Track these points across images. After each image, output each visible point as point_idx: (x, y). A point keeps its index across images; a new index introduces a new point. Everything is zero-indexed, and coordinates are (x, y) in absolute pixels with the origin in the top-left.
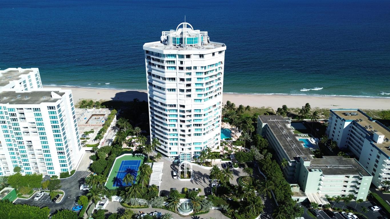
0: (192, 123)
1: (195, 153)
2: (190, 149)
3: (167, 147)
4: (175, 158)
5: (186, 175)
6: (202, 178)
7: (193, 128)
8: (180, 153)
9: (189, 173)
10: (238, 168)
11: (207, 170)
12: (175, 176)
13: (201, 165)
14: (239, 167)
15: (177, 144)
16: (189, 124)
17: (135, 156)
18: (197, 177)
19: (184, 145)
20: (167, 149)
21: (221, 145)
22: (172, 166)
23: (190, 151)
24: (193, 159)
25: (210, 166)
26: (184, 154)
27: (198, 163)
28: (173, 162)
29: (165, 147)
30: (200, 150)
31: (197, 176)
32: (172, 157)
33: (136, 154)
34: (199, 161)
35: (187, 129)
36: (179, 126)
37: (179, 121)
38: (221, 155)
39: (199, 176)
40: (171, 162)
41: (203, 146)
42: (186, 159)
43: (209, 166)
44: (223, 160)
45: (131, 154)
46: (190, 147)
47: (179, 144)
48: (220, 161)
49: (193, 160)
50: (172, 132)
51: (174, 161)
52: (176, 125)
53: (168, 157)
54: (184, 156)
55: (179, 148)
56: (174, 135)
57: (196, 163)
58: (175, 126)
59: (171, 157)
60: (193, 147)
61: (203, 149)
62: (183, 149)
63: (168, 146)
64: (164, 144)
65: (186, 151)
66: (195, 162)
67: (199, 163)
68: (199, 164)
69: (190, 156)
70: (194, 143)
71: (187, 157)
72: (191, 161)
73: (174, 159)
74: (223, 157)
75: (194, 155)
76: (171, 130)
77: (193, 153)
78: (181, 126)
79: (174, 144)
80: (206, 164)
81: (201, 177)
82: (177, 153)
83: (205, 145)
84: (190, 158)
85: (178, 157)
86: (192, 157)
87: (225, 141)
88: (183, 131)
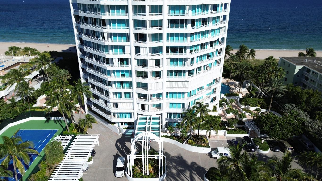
0: (164, 43)
1: (170, 117)
2: (159, 106)
3: (109, 103)
4: (127, 126)
5: (148, 168)
6: (188, 174)
7: (164, 56)
8: (138, 115)
9: (155, 163)
10: (269, 150)
11: (197, 153)
12: (120, 169)
13: (184, 143)
14: (271, 150)
15: (129, 94)
16: (155, 44)
17: (50, 122)
18: (174, 171)
19: (145, 97)
20: (111, 108)
21: (221, 105)
22: (118, 144)
23: (159, 112)
24: (166, 129)
25: (203, 144)
26: (146, 118)
27: (175, 136)
28: (124, 135)
29: (106, 102)
30: (180, 110)
31: (175, 168)
32: (122, 124)
33: (53, 118)
34: (179, 134)
35: (151, 58)
36: (133, 50)
37: (132, 37)
38: (223, 123)
39: (180, 168)
40: (119, 134)
41: (187, 100)
42: (149, 127)
43: (202, 146)
44: (229, 132)
45: (43, 119)
46: (158, 102)
47: (135, 96)
48: (223, 134)
49: (166, 132)
50: (117, 66)
51: (126, 132)
52: (127, 49)
53: (114, 123)
54: (146, 123)
55: (135, 105)
56: (124, 75)
57: (171, 137)
58: (124, 52)
59: (118, 123)
60: (165, 101)
61: (186, 108)
62: (143, 107)
63: (112, 99)
64: (103, 96)
65: (150, 111)
66: (169, 135)
67: (178, 137)
68: (179, 139)
69: (158, 121)
70: (167, 93)
71: (151, 124)
72: (162, 134)
73: (125, 128)
74: (229, 126)
75: (167, 121)
76: (116, 61)
77: (165, 116)
78: (138, 50)
79: (123, 94)
80: (195, 141)
81: (184, 171)
82: (131, 115)
83: (191, 99)
84: (158, 126)
85: (133, 123)
86: (164, 123)
87: (225, 97)
88: (144, 63)
